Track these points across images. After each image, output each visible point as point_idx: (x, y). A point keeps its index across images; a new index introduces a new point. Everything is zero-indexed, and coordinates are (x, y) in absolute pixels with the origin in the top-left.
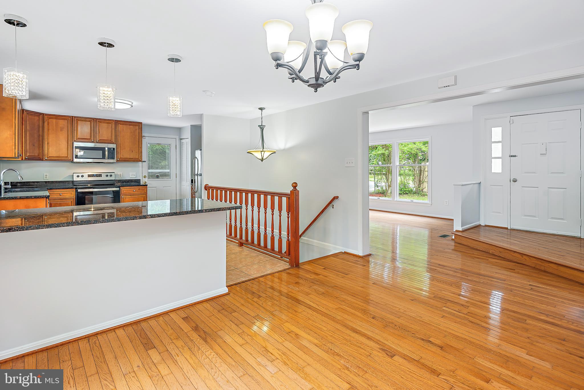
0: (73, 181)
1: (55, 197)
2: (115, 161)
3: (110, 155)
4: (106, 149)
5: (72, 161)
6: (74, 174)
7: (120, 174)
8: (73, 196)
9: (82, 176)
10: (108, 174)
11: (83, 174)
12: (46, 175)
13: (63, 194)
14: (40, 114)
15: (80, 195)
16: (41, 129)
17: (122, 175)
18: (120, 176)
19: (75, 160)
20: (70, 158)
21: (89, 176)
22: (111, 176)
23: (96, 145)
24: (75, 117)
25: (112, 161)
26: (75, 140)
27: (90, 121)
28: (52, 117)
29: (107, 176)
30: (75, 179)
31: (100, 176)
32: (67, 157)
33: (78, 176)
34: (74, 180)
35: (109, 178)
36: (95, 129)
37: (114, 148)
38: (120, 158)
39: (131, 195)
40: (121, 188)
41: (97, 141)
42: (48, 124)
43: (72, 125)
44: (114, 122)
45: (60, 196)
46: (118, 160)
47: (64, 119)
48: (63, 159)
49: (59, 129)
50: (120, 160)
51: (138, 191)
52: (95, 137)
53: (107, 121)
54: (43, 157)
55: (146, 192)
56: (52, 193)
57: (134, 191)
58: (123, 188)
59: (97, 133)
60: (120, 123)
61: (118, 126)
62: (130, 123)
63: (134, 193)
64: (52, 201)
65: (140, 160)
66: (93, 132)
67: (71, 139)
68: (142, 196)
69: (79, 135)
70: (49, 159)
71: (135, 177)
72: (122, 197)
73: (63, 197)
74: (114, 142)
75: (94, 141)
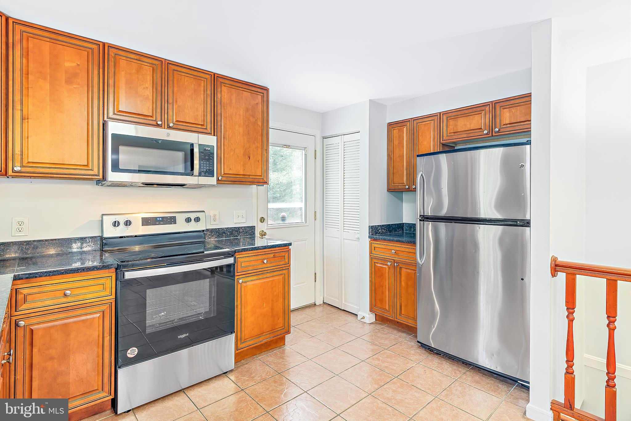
0: (102, 238)
1: (47, 303)
2: (213, 181)
3: (204, 164)
5: (102, 180)
6: (104, 217)
7: (215, 216)
8: (107, 293)
9: (128, 223)
10: (189, 215)
11: (127, 216)
12: (21, 224)
13: (76, 292)
17: (217, 217)
18: (214, 220)
19: (112, 176)
20: (96, 169)
21: (146, 222)
22: (197, 220)
23: (168, 135)
25: (204, 180)
26: (111, 115)
29: (188, 220)
30: (110, 232)
31: (172, 220)
32: (87, 166)
33: (116, 224)
34: (105, 235)
35: (193, 227)
36: (166, 90)
37: (212, 147)
38: (224, 174)
39: (257, 272)
40: (237, 256)
41: (170, 125)
42: (26, 56)
43: (102, 70)
44: (210, 76)
45: (64, 300)
46: (220, 178)
47: (77, 47)
48: (72, 172)
49: (62, 76)
50: (223, 179)
51: (273, 260)
52: (165, 111)
53: (194, 72)
54: (6, 165)
55: (287, 261)
56: (32, 291)
57: (265, 261)
58: (240, 256)
59: (171, 101)
60: (223, 82)
61: (219, 90)
62: (245, 86)
63: (264, 266)
64: (34, 321)
65: (265, 180)
66: (159, 97)
67: (97, 112)
68: (281, 272)
69: (122, 103)
70: (28, 170)
71: (244, 220)
72: (240, 281)
73: (76, 299)
74: (209, 132)
75: (162, 123)
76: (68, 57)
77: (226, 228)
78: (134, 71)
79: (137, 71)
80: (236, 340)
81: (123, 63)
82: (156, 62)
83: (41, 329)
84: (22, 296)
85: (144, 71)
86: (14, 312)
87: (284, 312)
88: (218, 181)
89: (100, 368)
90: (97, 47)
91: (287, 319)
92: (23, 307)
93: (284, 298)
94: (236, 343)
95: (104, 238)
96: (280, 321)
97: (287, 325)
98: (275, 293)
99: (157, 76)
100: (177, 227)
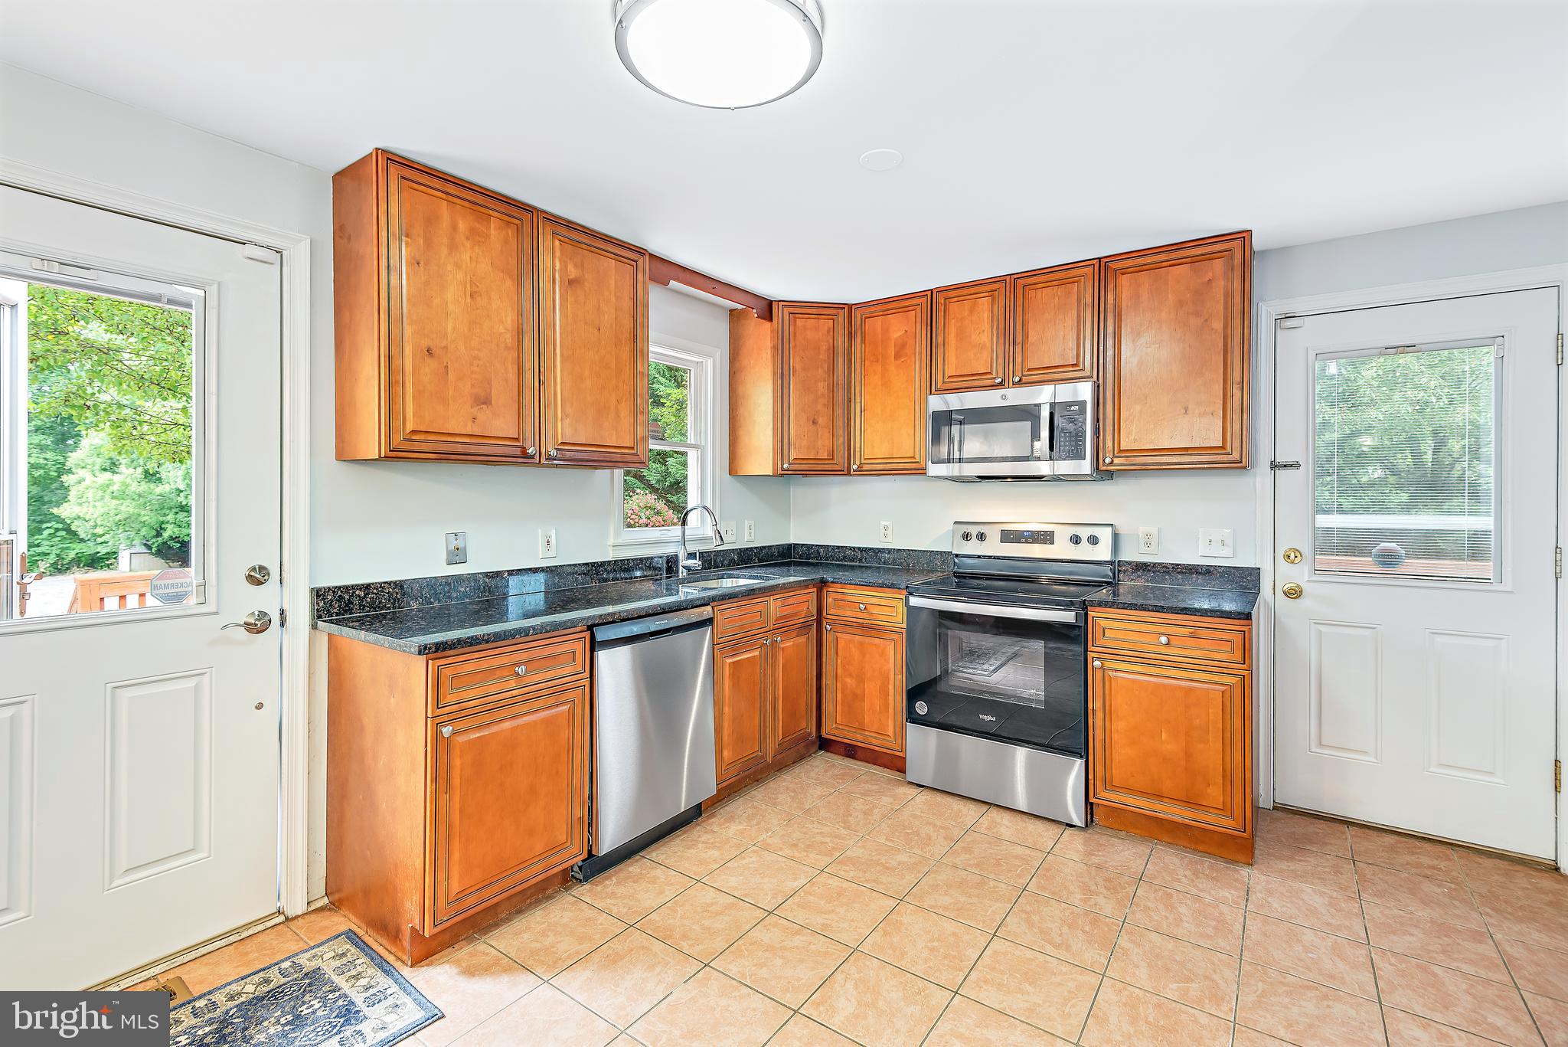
0: (954, 555)
1: (849, 613)
3: (1065, 436)
4: (1045, 414)
6: (956, 526)
7: (1148, 536)
8: (900, 619)
9: (982, 537)
10: (1077, 530)
11: (982, 526)
12: (886, 528)
13: (870, 609)
14: (840, 306)
16: (841, 362)
17: (1154, 540)
18: (1147, 544)
19: (934, 470)
21: (1006, 536)
22: (1094, 540)
23: (1004, 398)
24: (940, 290)
27: (991, 294)
31: (1047, 538)
32: (914, 457)
33: (966, 536)
34: (954, 551)
35: (1084, 553)
36: (1012, 325)
37: (1082, 404)
38: (1121, 451)
39: (1142, 659)
40: (1091, 614)
41: (1017, 379)
42: (863, 341)
43: (929, 328)
44: (1091, 269)
45: (860, 615)
46: (1108, 460)
47: (906, 310)
48: (901, 466)
49: (892, 352)
50: (1116, 461)
51: (1191, 642)
52: (1008, 359)
53: (1059, 275)
54: (849, 464)
55: (1238, 656)
56: (839, 597)
57: (1164, 640)
58: (1099, 615)
59: (1019, 339)
60: (1120, 266)
61: (1111, 286)
62: (1174, 255)
63: (1164, 650)
64: (839, 629)
65: (1236, 456)
66: (1002, 341)
67: (925, 384)
68: (1216, 678)
69: (951, 364)
70: (866, 467)
71: (1226, 552)
72: (1097, 663)
73: (871, 618)
74: (1088, 374)
75: (1003, 381)
76: (898, 327)
77: (1173, 564)
78: (966, 313)
79: (971, 312)
80: (1091, 777)
81: (954, 307)
82: (997, 286)
83: (843, 638)
84: (830, 600)
85: (981, 307)
86: (825, 614)
87: (1227, 777)
88: (1102, 468)
89: (891, 710)
90: (925, 299)
91: (1239, 798)
92: (831, 609)
93: (1227, 743)
94: (1091, 782)
95: (957, 556)
96: (1215, 794)
97: (1238, 812)
98: (1197, 722)
99: (998, 309)
100: (1061, 549)
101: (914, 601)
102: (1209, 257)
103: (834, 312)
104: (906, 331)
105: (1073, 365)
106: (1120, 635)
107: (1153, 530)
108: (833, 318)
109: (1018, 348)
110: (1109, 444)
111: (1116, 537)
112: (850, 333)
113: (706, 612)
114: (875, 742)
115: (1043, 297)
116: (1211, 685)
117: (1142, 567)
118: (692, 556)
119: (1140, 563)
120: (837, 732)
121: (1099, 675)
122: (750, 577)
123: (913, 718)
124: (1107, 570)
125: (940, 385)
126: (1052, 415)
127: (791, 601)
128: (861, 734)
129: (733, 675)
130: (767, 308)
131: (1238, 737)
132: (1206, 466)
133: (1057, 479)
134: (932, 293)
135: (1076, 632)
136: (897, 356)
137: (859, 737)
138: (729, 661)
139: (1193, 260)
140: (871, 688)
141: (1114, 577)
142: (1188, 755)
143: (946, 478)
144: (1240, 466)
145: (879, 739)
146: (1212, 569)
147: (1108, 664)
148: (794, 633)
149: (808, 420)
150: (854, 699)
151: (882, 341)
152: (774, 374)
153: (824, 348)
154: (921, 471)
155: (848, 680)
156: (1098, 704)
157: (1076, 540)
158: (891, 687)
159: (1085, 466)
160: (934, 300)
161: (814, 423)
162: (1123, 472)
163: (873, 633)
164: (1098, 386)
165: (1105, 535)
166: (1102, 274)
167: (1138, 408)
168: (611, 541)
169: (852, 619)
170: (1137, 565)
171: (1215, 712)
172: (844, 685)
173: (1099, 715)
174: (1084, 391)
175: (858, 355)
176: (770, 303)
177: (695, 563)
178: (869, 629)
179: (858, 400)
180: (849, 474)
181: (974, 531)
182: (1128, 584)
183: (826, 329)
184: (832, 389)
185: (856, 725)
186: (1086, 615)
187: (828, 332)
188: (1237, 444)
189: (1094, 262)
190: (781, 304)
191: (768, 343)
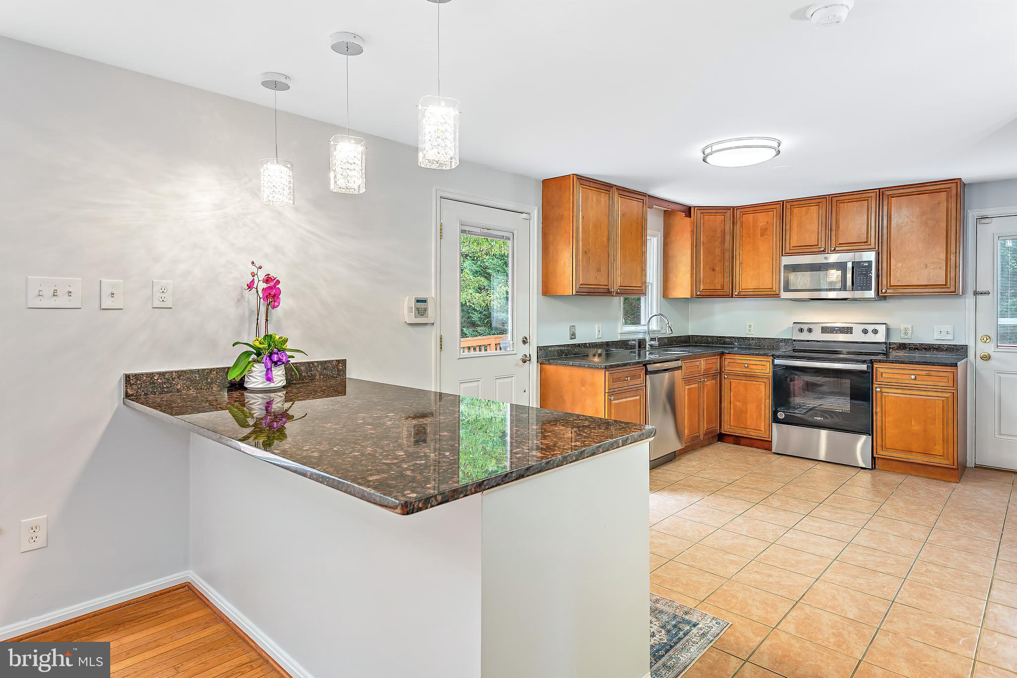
1: (738, 369)
3: (860, 279)
4: (850, 265)
5: (779, 297)
8: (768, 371)
9: (810, 331)
10: (867, 327)
11: (810, 325)
12: (750, 326)
13: (751, 367)
14: (727, 208)
15: (780, 372)
16: (728, 238)
17: (910, 332)
18: (906, 333)
19: (784, 295)
20: (776, 290)
21: (825, 330)
22: (875, 332)
23: (826, 258)
24: (788, 201)
27: (818, 204)
28: (748, 209)
30: (796, 336)
31: (848, 330)
32: (772, 288)
33: (800, 330)
34: (794, 338)
35: (870, 337)
37: (870, 262)
38: (891, 286)
39: (900, 387)
40: (875, 366)
41: (833, 249)
42: (742, 226)
43: (781, 221)
44: (874, 194)
45: (745, 370)
46: (884, 291)
47: (767, 211)
48: (764, 293)
49: (759, 232)
50: (888, 291)
51: (927, 378)
52: (829, 238)
53: (858, 196)
54: (732, 292)
55: (951, 383)
56: (731, 361)
57: (913, 377)
58: (879, 366)
59: (834, 228)
60: (891, 193)
61: (885, 203)
62: (920, 189)
63: (913, 382)
64: (732, 377)
65: (952, 289)
66: (824, 228)
67: (779, 251)
68: (940, 394)
69: (795, 240)
70: (742, 294)
71: (950, 337)
72: (878, 389)
73: (751, 371)
74: (873, 247)
75: (825, 249)
76: (762, 219)
77: (920, 344)
78: (804, 214)
79: (806, 213)
80: (874, 444)
81: (796, 211)
82: (822, 200)
83: (734, 382)
84: (726, 363)
85: (812, 211)
86: (723, 370)
87: (945, 440)
88: (880, 294)
89: (763, 418)
90: (779, 205)
91: (951, 450)
92: (727, 368)
93: (945, 424)
94: (875, 447)
95: (794, 340)
96: (938, 449)
97: (950, 456)
98: (930, 415)
99: (823, 211)
100: (857, 336)
101: (777, 362)
102: (938, 191)
103: (724, 211)
104: (768, 222)
105: (864, 242)
106: (891, 376)
107: (909, 326)
108: (724, 214)
109: (834, 233)
110: (885, 282)
111: (888, 330)
112: (733, 222)
113: (678, 363)
114: (753, 434)
115: (846, 208)
116: (938, 398)
117: (902, 346)
118: (652, 339)
119: (902, 343)
120: (731, 430)
121: (879, 395)
122: (681, 351)
123: (776, 420)
124: (883, 347)
125: (787, 251)
126: (853, 268)
127: (709, 362)
128: (746, 431)
129: (689, 394)
130: (688, 211)
131: (951, 421)
132: (936, 294)
133: (855, 300)
134: (783, 202)
135: (866, 375)
136: (762, 235)
137: (744, 432)
138: (687, 387)
139: (931, 192)
140: (752, 407)
141: (887, 351)
142: (925, 431)
143: (791, 299)
144: (954, 294)
145: (755, 432)
146: (941, 346)
147: (884, 390)
148: (710, 378)
149: (710, 269)
150: (741, 414)
151: (753, 227)
152: (692, 245)
153: (719, 231)
154: (777, 296)
155: (738, 403)
156: (879, 410)
157: (865, 332)
158: (763, 406)
159: (871, 294)
160: (785, 207)
161: (713, 270)
162: (892, 297)
163: (752, 379)
164: (879, 254)
165: (882, 329)
166: (881, 197)
167: (900, 265)
168: (620, 331)
169: (739, 372)
170: (900, 344)
171: (939, 411)
172: (735, 407)
173: (879, 415)
174: (871, 256)
175: (738, 234)
176: (690, 208)
177: (655, 343)
178: (751, 377)
179: (738, 257)
180: (732, 297)
181: (805, 327)
182: (894, 354)
183: (720, 220)
184: (723, 253)
185: (742, 426)
186: (873, 366)
187: (722, 221)
188: (953, 283)
189: (876, 190)
190: (696, 208)
191: (689, 229)
